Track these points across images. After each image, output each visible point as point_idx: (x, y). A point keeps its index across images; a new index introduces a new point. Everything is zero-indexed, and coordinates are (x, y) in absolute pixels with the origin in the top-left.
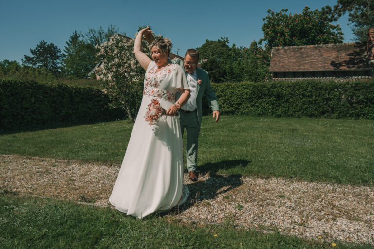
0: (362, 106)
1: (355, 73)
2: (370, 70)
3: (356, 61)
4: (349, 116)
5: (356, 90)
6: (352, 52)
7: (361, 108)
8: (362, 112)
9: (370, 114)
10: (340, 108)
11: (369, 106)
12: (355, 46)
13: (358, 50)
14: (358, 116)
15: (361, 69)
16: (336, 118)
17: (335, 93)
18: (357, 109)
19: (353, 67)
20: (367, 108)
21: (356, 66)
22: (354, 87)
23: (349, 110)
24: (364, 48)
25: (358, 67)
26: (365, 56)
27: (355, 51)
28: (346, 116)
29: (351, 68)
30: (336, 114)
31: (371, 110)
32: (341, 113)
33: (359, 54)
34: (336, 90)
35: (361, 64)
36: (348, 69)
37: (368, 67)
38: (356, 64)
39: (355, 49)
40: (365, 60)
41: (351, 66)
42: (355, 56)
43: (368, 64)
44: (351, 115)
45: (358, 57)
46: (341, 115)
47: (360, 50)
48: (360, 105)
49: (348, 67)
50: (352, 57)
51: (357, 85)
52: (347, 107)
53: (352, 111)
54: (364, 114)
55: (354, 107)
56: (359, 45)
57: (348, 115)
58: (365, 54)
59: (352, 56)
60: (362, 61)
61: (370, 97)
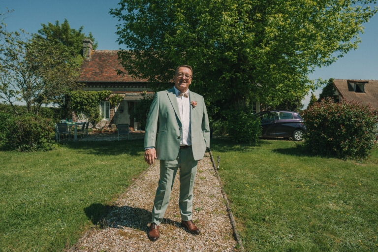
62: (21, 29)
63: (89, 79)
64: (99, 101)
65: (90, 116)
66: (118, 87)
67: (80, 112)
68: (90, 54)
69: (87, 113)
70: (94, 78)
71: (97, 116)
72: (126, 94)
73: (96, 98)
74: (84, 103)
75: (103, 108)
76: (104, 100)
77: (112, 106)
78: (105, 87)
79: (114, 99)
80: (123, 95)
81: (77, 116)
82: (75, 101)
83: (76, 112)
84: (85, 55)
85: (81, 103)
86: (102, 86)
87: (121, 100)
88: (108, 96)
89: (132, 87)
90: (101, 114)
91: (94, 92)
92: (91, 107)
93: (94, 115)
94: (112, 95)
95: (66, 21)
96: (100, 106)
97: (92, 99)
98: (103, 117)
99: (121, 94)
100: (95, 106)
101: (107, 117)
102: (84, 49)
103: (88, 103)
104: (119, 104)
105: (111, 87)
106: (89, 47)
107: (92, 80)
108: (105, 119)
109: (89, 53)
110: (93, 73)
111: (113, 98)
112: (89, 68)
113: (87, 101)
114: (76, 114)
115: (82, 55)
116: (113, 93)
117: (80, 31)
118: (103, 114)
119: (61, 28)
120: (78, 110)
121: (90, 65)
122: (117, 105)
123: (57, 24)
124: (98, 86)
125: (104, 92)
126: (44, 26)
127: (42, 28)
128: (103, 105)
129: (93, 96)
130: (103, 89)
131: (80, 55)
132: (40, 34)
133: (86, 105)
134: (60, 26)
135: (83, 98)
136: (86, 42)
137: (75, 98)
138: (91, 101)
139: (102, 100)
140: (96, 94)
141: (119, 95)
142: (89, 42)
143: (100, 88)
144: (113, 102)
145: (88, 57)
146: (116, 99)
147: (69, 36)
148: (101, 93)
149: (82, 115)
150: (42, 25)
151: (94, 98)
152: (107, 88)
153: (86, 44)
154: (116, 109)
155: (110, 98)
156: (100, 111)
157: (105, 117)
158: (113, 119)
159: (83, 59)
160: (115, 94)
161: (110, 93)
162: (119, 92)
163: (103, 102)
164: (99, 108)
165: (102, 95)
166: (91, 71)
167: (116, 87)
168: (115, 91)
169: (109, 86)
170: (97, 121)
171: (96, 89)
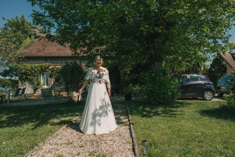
63: (33, 55)
64: (40, 72)
65: (33, 84)
66: (56, 60)
67: (25, 81)
69: (31, 82)
70: (37, 54)
71: (39, 84)
73: (38, 70)
74: (28, 74)
75: (44, 77)
76: (45, 71)
77: (51, 76)
78: (46, 61)
81: (22, 84)
82: (21, 72)
83: (21, 81)
84: (32, 38)
85: (25, 74)
87: (58, 70)
88: (48, 68)
90: (42, 82)
91: (36, 65)
92: (34, 76)
93: (36, 83)
94: (51, 67)
95: (23, 16)
96: (42, 75)
97: (35, 71)
98: (44, 85)
99: (58, 66)
100: (37, 76)
101: (47, 85)
102: (32, 33)
103: (31, 73)
105: (50, 60)
106: (36, 32)
107: (35, 55)
110: (37, 50)
111: (51, 69)
112: (35, 46)
113: (31, 72)
114: (22, 83)
115: (30, 38)
116: (52, 65)
118: (44, 82)
119: (20, 22)
120: (23, 79)
121: (36, 44)
122: (55, 75)
123: (17, 19)
124: (40, 60)
125: (44, 64)
127: (7, 22)
128: (44, 75)
129: (35, 68)
131: (29, 38)
132: (6, 27)
133: (29, 75)
134: (19, 20)
135: (28, 70)
137: (21, 70)
138: (34, 72)
139: (43, 71)
140: (38, 66)
141: (56, 66)
143: (41, 62)
144: (52, 72)
146: (54, 70)
147: (25, 27)
148: (42, 65)
149: (27, 83)
151: (36, 70)
153: (34, 29)
154: (54, 78)
155: (49, 70)
156: (42, 80)
157: (46, 85)
158: (52, 86)
159: (30, 40)
160: (53, 66)
161: (49, 66)
162: (57, 64)
163: (44, 73)
164: (41, 77)
165: (43, 67)
166: (36, 49)
167: (54, 60)
168: (53, 64)
169: (49, 60)
170: (38, 87)
171: (39, 62)
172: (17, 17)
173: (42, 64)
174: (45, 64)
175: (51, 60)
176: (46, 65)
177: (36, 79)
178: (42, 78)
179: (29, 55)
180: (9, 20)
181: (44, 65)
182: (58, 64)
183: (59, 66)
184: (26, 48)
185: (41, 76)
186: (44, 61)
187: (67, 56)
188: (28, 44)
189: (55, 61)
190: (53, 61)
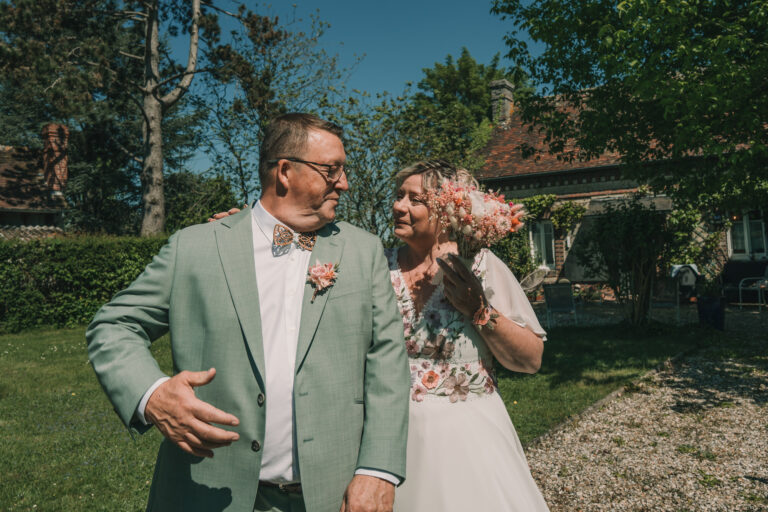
0: (70, 296)
1: (26, 219)
2: (58, 214)
3: (24, 190)
4: (44, 323)
5: (56, 260)
6: (11, 168)
7: (70, 300)
8: (71, 311)
9: (86, 314)
10: (23, 304)
11: (84, 296)
12: (14, 156)
13: (23, 165)
14: (61, 320)
15: (39, 209)
16: (13, 332)
17: (7, 268)
18: (59, 305)
19: (22, 203)
20: (81, 299)
21: (27, 202)
22: (53, 253)
23: (42, 309)
24: (35, 162)
25: (32, 205)
26: (42, 181)
27: (16, 167)
28: (36, 323)
29: (15, 205)
30: (12, 321)
31: (89, 304)
32: (24, 316)
33: (25, 174)
34: (9, 261)
35: (37, 199)
36: (10, 207)
37: (53, 207)
38: (27, 198)
39: (17, 163)
40: (43, 189)
41: (14, 200)
42: (20, 179)
43: (51, 200)
44: (47, 320)
45: (26, 181)
46: (24, 321)
47: (28, 166)
48: (66, 295)
49: (10, 203)
50: (14, 180)
51: (58, 247)
52: (38, 300)
53: (48, 308)
54: (75, 315)
55: (51, 300)
56: (22, 154)
57: (40, 321)
58: (41, 175)
59: (14, 177)
60: (35, 192)
61: (85, 275)
62: (355, 91)
63: (502, 172)
64: (527, 223)
66: (571, 183)
68: (508, 114)
70: (515, 169)
71: (524, 260)
72: (593, 198)
75: (539, 237)
76: (540, 218)
77: (560, 233)
78: (540, 187)
79: (563, 215)
80: (585, 204)
84: (496, 118)
86: (532, 186)
87: (579, 215)
88: (547, 209)
89: (608, 179)
90: (532, 252)
93: (516, 257)
94: (557, 205)
95: (465, 52)
96: (531, 233)
98: (539, 261)
99: (578, 201)
101: (549, 261)
102: (495, 104)
104: (578, 225)
105: (553, 185)
106: (504, 98)
107: (509, 172)
108: (544, 267)
109: (504, 111)
110: (514, 154)
111: (559, 212)
112: (505, 144)
115: (491, 119)
116: (559, 200)
117: (495, 65)
118: (539, 253)
119: (457, 69)
121: (506, 138)
122: (572, 228)
123: (449, 63)
124: (523, 187)
125: (536, 198)
126: (427, 72)
127: (424, 76)
128: (539, 232)
130: (535, 191)
131: (487, 119)
132: (422, 91)
134: (455, 65)
136: (497, 87)
141: (573, 202)
142: (503, 86)
143: (527, 191)
144: (560, 223)
145: (504, 120)
146: (567, 213)
147: (473, 82)
148: (530, 203)
150: (424, 71)
152: (545, 189)
153: (498, 91)
154: (569, 241)
155: (552, 214)
156: (532, 246)
157: (544, 262)
158: (563, 266)
159: (491, 127)
160: (564, 202)
161: (553, 201)
162: (574, 195)
163: (538, 224)
164: (528, 239)
165: (534, 207)
166: (508, 153)
167: (566, 183)
168: (563, 194)
169: (549, 184)
170: (522, 270)
171: (519, 192)
172: (449, 58)
173: (529, 199)
174: (540, 197)
175: (557, 183)
176: (543, 202)
177: (517, 246)
178: (532, 242)
179: (492, 175)
180: (428, 70)
181: (536, 200)
182: (578, 195)
183: (581, 201)
184: (481, 154)
185: (528, 235)
186: (535, 188)
187: (605, 164)
188: (485, 141)
189: (570, 186)
190: (562, 187)
